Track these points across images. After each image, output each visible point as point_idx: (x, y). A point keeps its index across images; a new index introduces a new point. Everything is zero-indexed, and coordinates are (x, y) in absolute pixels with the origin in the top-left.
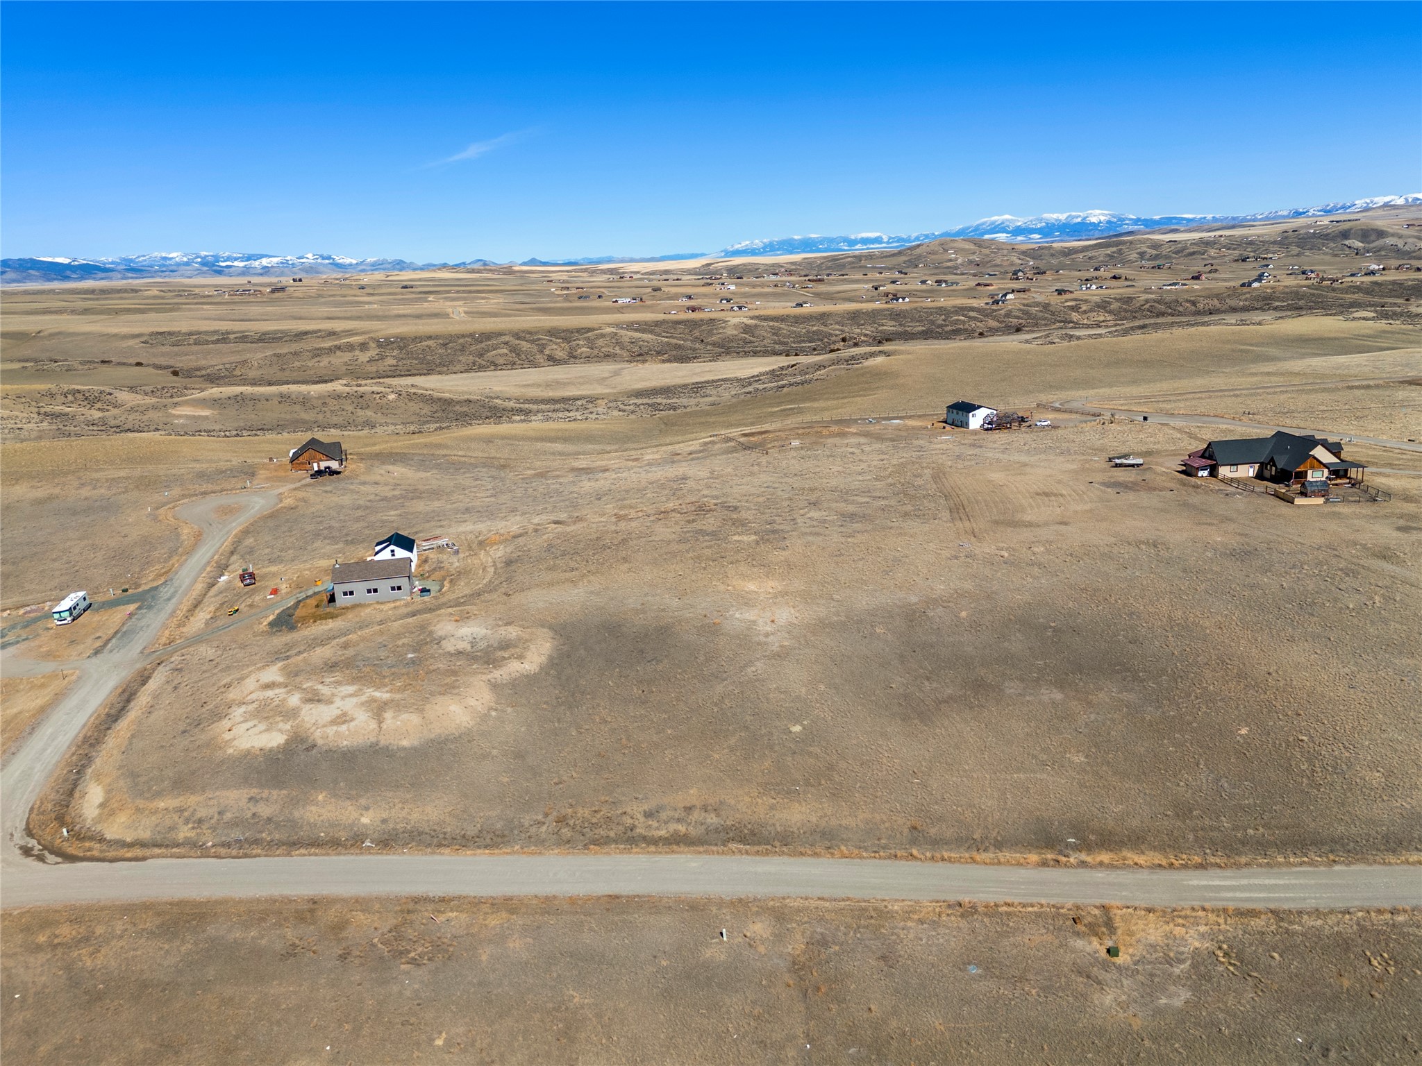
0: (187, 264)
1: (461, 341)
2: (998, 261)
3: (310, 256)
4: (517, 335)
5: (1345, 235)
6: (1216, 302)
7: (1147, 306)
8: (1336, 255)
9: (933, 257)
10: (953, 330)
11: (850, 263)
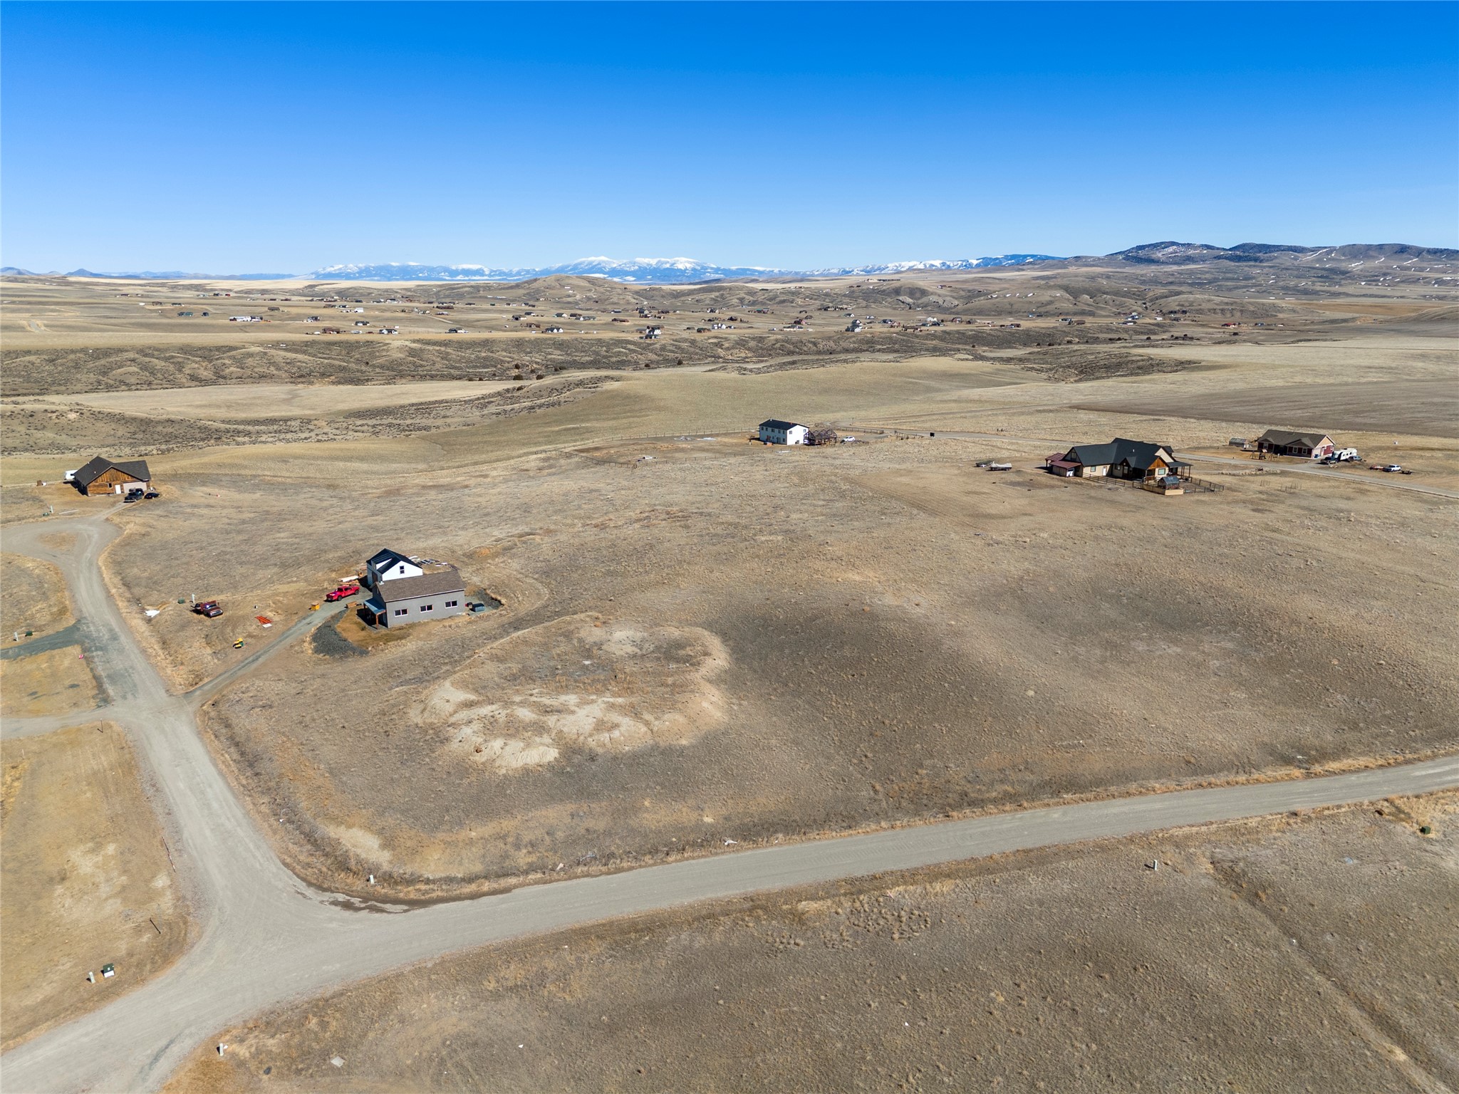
1: (72, 356)
2: (615, 300)
4: (143, 351)
5: (897, 291)
6: (832, 344)
7: (778, 345)
8: (895, 309)
9: (551, 291)
11: (469, 293)
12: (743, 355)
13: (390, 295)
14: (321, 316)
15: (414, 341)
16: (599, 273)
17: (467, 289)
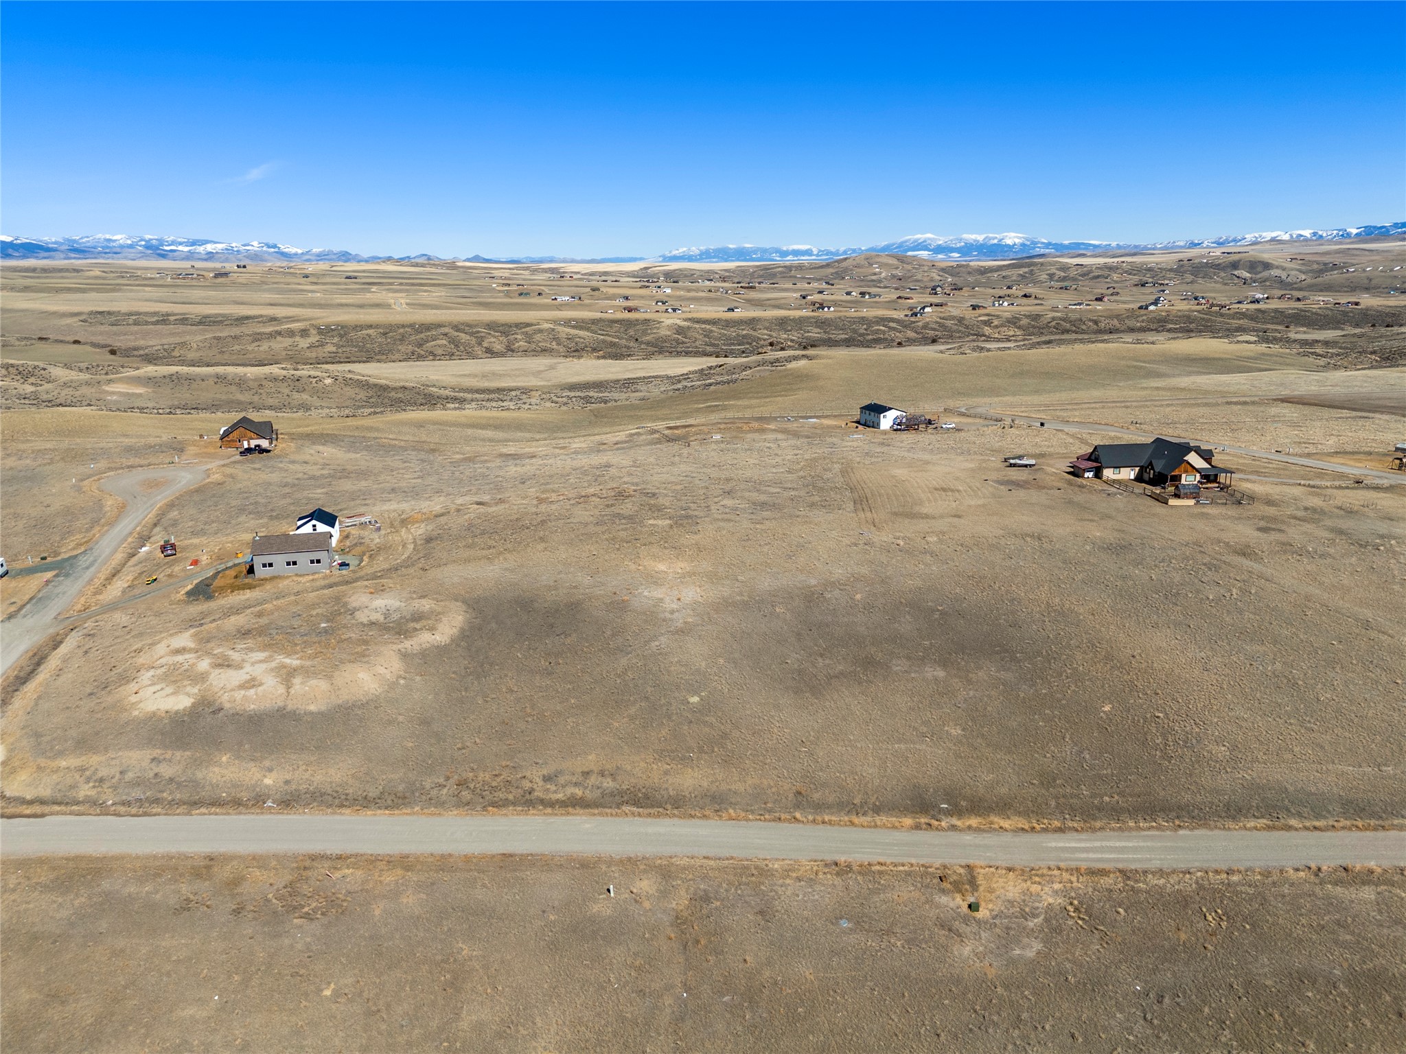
0: (131, 246)
1: (401, 330)
2: (919, 277)
3: (255, 243)
4: (457, 327)
5: (1235, 265)
6: (1116, 322)
7: (1053, 323)
8: (1226, 284)
9: (858, 270)
10: (874, 339)
11: (781, 273)
12: (1011, 333)
13: (709, 276)
14: (632, 296)
15: (685, 320)
16: (925, 250)
17: (780, 269)
